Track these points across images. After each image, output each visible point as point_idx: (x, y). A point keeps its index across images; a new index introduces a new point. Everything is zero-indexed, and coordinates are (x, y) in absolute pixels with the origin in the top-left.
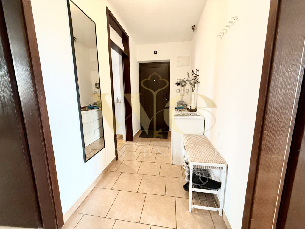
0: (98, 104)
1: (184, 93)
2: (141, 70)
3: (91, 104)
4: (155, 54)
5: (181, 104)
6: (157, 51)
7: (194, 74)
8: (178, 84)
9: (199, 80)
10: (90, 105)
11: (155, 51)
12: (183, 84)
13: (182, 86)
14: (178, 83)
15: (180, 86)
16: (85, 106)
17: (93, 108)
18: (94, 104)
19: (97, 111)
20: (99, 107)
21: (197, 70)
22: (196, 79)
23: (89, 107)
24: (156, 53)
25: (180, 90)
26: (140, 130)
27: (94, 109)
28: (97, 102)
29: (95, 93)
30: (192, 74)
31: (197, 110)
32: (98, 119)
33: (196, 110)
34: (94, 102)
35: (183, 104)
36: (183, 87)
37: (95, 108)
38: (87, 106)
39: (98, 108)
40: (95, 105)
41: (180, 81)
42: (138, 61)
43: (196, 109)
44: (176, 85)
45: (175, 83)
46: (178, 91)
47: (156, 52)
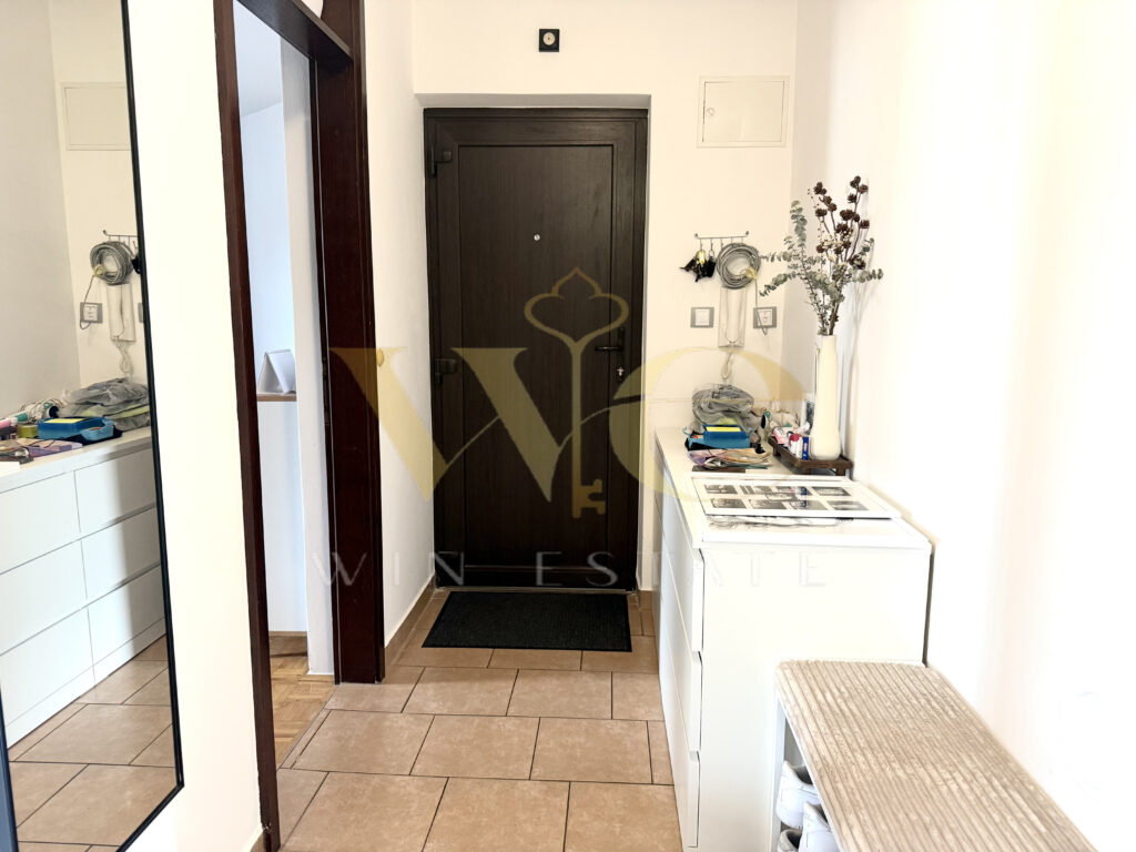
0: (114, 399)
1: (741, 334)
2: (443, 161)
3: (63, 398)
4: (543, 47)
5: (728, 412)
6: (556, 33)
7: (833, 208)
8: (702, 269)
9: (874, 262)
10: (54, 412)
11: (542, 32)
12: (739, 267)
13: (734, 283)
14: (702, 260)
15: (713, 284)
16: (13, 420)
17: (77, 437)
18: (88, 403)
19: (112, 456)
20: (120, 428)
21: (855, 183)
22: (847, 245)
23: (44, 427)
24: (549, 42)
25: (712, 310)
26: (430, 587)
27: (86, 442)
28: (108, 385)
29: (91, 313)
30: (820, 213)
31: (850, 466)
32: (118, 521)
33: (843, 465)
34: (85, 385)
35: (743, 409)
36: (735, 294)
37: (89, 433)
38: (24, 419)
39: (117, 434)
40: (91, 412)
41: (717, 250)
42: (418, 96)
43: (841, 456)
44: (691, 276)
45: (684, 265)
46: (703, 317)
47: (550, 40)
